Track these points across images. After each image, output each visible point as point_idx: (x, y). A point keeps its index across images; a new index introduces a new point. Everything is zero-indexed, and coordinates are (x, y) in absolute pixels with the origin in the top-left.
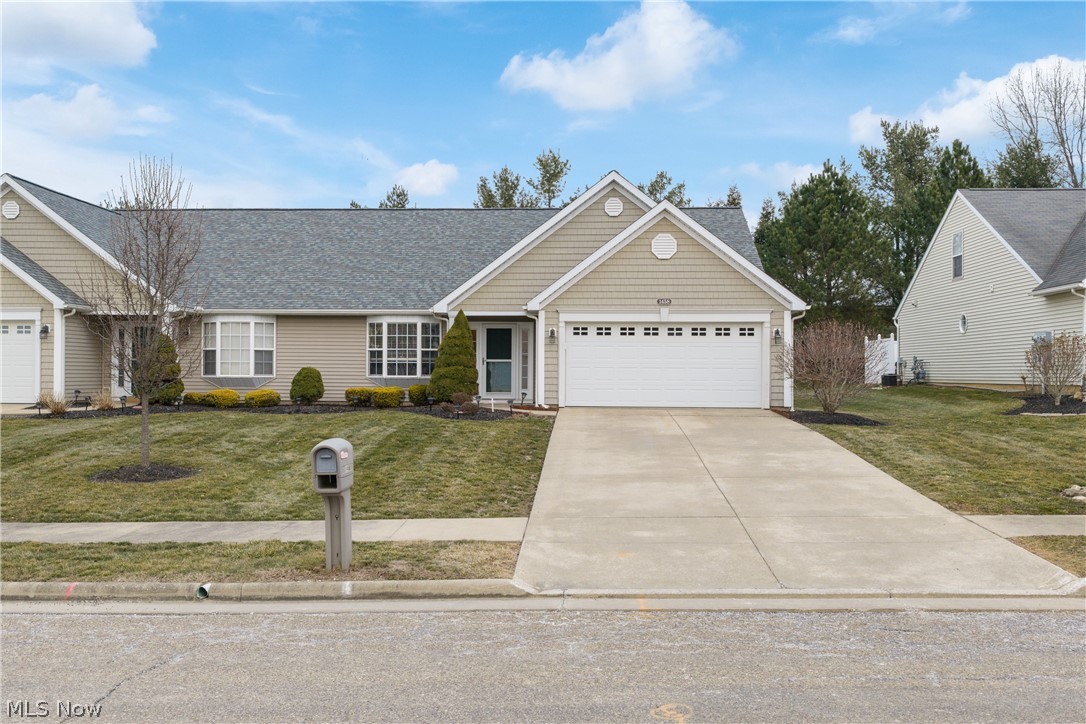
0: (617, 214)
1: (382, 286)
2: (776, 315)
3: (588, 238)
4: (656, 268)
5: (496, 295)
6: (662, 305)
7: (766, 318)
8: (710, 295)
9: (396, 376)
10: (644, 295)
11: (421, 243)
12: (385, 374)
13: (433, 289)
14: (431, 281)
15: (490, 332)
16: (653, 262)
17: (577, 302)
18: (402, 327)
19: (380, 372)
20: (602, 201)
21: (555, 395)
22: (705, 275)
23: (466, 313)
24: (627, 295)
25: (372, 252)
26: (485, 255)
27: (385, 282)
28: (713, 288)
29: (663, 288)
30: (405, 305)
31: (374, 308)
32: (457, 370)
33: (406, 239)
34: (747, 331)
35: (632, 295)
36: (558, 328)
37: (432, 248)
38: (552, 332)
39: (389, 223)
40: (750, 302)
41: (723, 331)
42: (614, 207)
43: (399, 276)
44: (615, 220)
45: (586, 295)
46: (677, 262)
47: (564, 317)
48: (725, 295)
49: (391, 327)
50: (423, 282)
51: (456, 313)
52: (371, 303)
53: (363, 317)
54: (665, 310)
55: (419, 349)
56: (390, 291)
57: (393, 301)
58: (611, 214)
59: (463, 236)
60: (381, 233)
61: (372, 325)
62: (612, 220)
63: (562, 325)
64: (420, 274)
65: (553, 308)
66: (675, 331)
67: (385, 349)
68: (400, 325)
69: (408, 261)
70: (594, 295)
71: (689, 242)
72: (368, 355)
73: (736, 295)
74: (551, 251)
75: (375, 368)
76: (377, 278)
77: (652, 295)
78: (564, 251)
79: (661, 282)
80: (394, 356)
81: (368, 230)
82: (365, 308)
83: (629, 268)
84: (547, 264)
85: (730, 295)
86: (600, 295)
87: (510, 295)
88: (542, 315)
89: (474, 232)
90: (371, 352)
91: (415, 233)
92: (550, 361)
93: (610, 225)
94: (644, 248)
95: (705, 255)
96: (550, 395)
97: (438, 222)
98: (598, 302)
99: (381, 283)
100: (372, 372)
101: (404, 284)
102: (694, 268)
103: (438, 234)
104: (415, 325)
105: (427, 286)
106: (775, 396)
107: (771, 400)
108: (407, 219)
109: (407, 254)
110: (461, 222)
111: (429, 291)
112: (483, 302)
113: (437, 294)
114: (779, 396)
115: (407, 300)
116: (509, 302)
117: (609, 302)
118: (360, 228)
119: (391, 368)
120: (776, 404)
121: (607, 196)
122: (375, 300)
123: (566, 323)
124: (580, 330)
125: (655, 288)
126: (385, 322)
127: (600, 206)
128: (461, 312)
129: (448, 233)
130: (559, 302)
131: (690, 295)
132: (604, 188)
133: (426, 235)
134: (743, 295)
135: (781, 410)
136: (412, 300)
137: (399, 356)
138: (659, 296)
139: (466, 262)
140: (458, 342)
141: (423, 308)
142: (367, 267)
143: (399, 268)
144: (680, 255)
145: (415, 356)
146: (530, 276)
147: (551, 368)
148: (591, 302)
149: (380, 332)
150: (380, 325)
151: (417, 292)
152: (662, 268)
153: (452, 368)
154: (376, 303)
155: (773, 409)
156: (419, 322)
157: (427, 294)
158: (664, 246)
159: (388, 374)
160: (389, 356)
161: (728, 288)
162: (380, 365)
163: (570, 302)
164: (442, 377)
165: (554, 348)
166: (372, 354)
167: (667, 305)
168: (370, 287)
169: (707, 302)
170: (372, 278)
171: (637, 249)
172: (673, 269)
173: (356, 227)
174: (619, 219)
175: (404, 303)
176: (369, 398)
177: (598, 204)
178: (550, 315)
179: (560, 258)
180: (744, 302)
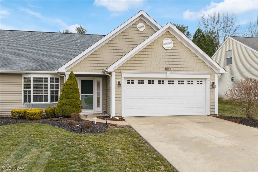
0: (142, 30)
1: (30, 60)
2: (212, 75)
3: (130, 40)
4: (164, 54)
5: (88, 65)
6: (167, 70)
7: (208, 76)
8: (186, 66)
9: (38, 103)
10: (159, 66)
11: (46, 44)
12: (32, 102)
13: (55, 62)
14: (53, 59)
15: (82, 82)
16: (163, 51)
17: (130, 68)
18: (41, 79)
19: (30, 101)
20: (136, 24)
21: (120, 112)
22: (184, 57)
23: (75, 73)
24: (152, 65)
25: (24, 46)
26: (75, 49)
27: (31, 58)
28: (188, 63)
29: (167, 63)
30: (42, 69)
31: (26, 70)
32: (72, 101)
33: (39, 42)
34: (200, 82)
35: (154, 65)
36: (121, 80)
37: (52, 46)
38: (119, 82)
39: (31, 36)
40: (202, 69)
41: (190, 82)
42: (141, 27)
43: (38, 56)
44: (142, 32)
45: (134, 65)
46: (173, 51)
47: (124, 75)
48: (192, 66)
49: (35, 79)
50: (49, 59)
51: (69, 73)
52: (24, 68)
53: (20, 75)
54: (169, 73)
55: (49, 90)
56: (34, 62)
57: (36, 67)
58: (140, 30)
59: (64, 42)
60: (28, 39)
61: (25, 79)
62: (140, 32)
63: (123, 79)
64: (48, 56)
65: (119, 71)
66: (171, 82)
67: (32, 90)
68: (39, 78)
69: (41, 50)
70: (137, 65)
71: (178, 42)
72: (23, 93)
73: (197, 67)
74: (114, 45)
75: (27, 99)
76: (27, 57)
77: (162, 66)
78: (119, 45)
79: (166, 60)
80: (37, 93)
81: (21, 38)
82: (21, 70)
83: (153, 53)
84: (112, 51)
85: (194, 66)
86: (140, 65)
87: (95, 65)
88: (114, 74)
89: (68, 41)
90: (25, 91)
91: (43, 40)
92: (118, 96)
93: (140, 35)
94: (159, 44)
95: (185, 49)
96: (117, 112)
97: (53, 37)
98: (139, 68)
99: (29, 59)
100: (25, 101)
101: (40, 60)
102: (180, 54)
103: (53, 41)
104: (47, 79)
105: (51, 61)
106: (212, 110)
107: (211, 112)
108: (39, 35)
109: (40, 48)
110: (62, 37)
111: (53, 63)
112: (82, 68)
113: (57, 64)
114: (213, 110)
115: (43, 67)
116: (94, 68)
117: (144, 68)
118: (18, 37)
119: (35, 99)
120: (212, 113)
121: (138, 22)
122: (26, 66)
123: (125, 78)
124: (130, 81)
125: (164, 63)
126: (32, 77)
127: (135, 26)
128: (72, 72)
129: (57, 41)
130: (122, 68)
131: (178, 66)
132: (137, 18)
133: (48, 41)
134: (199, 66)
135: (214, 115)
136: (45, 67)
137: (39, 93)
138: (165, 66)
139: (68, 52)
140: (71, 87)
141: (51, 70)
142: (22, 52)
143: (37, 53)
144: (174, 48)
145: (47, 93)
146: (104, 56)
147: (118, 99)
148: (136, 68)
149: (30, 82)
150: (29, 79)
151: (47, 63)
152: (167, 54)
153: (69, 100)
154: (27, 68)
155: (211, 115)
156: (49, 77)
157: (52, 64)
158: (168, 43)
159: (33, 102)
160: (34, 93)
161: (193, 64)
162: (30, 98)
163: (127, 68)
164: (64, 104)
165: (119, 89)
166: (25, 92)
167: (169, 70)
168: (24, 61)
169: (185, 69)
170: (24, 57)
171: (156, 44)
172: (171, 54)
173: (16, 37)
174: (143, 32)
175: (41, 68)
176: (24, 115)
177: (134, 25)
178: (117, 74)
179: (118, 48)
180: (200, 69)
